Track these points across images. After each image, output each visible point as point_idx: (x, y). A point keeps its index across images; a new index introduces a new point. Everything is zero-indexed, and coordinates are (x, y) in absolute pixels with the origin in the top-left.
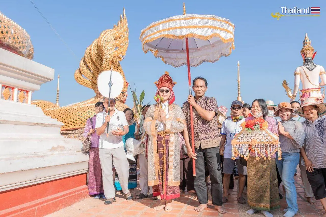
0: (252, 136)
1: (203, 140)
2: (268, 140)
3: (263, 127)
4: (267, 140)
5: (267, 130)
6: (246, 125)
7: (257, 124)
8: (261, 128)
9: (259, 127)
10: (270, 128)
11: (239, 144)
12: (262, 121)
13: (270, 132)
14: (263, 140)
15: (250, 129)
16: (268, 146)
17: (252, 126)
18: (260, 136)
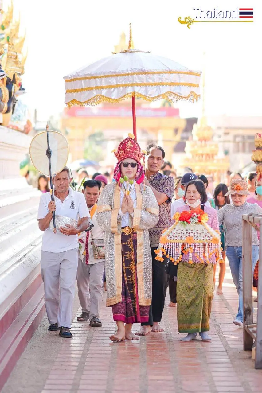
0: (187, 233)
1: (153, 235)
2: (207, 238)
3: (202, 221)
4: (205, 238)
5: (207, 225)
6: (180, 218)
7: (194, 217)
8: (200, 221)
9: (197, 221)
10: (210, 222)
11: (170, 243)
12: (201, 212)
13: (209, 227)
14: (201, 238)
15: (185, 222)
16: (207, 247)
17: (189, 218)
18: (203, 233)
